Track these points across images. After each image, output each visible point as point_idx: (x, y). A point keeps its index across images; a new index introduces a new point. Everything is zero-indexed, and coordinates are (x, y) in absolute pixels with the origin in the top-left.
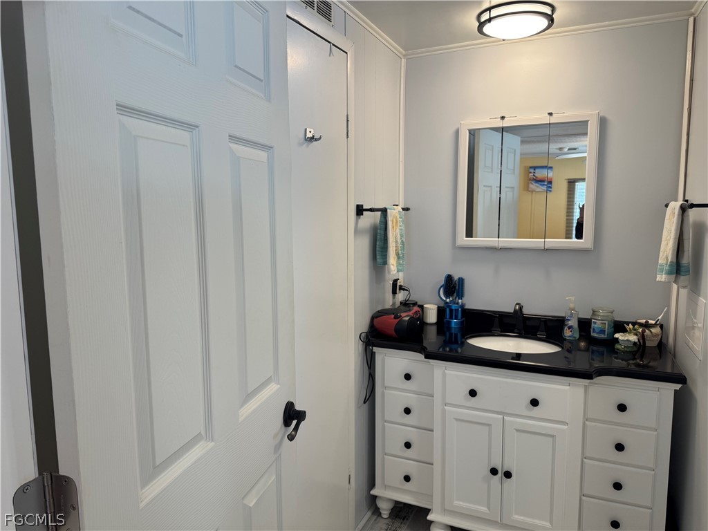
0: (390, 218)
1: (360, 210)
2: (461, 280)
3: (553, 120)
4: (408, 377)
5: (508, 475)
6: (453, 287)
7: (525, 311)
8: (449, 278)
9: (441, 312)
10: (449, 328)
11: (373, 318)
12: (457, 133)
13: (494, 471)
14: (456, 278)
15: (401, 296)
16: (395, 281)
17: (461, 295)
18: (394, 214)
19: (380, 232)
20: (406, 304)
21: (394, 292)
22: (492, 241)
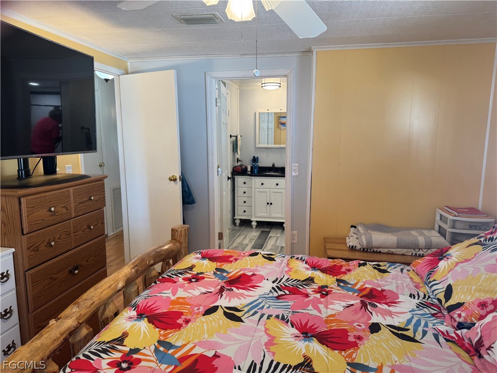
0: (238, 139)
1: (231, 136)
2: (258, 158)
3: (282, 111)
4: (245, 183)
5: (271, 204)
6: (255, 160)
7: (276, 166)
8: (254, 157)
9: (252, 168)
10: (254, 172)
11: (233, 168)
12: (255, 113)
13: (268, 204)
14: (256, 157)
15: (239, 164)
16: (238, 159)
17: (258, 162)
18: (239, 137)
19: (235, 143)
20: (241, 166)
21: (238, 162)
22: (266, 146)
